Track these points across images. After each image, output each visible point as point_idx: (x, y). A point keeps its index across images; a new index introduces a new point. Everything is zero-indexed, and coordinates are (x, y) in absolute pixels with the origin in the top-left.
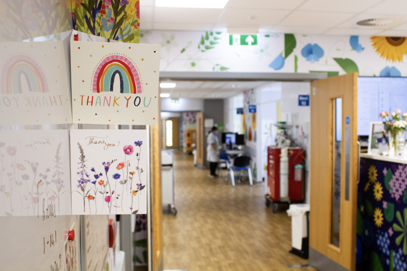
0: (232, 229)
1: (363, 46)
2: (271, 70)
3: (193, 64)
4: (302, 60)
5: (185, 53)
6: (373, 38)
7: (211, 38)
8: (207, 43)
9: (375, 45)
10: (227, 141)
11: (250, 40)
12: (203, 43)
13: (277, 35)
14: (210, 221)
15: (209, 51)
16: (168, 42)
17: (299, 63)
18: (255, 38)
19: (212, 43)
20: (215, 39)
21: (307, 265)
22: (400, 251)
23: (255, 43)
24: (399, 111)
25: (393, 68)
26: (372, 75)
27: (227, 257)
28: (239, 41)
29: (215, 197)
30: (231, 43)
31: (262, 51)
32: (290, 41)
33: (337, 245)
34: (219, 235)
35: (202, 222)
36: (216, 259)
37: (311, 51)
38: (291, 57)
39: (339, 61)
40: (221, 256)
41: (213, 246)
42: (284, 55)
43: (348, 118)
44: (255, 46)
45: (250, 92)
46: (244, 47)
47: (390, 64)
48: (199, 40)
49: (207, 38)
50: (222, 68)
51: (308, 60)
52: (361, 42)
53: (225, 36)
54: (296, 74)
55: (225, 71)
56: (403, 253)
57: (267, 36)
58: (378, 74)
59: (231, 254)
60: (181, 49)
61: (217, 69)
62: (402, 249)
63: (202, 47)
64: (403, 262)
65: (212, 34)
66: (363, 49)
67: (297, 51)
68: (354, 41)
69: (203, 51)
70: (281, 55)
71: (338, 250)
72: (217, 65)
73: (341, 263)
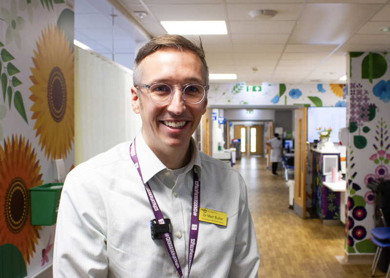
1: (325, 89)
2: (272, 104)
3: (229, 101)
4: (289, 99)
5: (225, 95)
6: (331, 85)
7: (239, 87)
8: (237, 89)
9: (332, 88)
10: (286, 146)
11: (257, 88)
12: (234, 89)
13: (275, 85)
15: (238, 94)
16: (216, 89)
17: (287, 100)
18: (260, 88)
19: (239, 90)
20: (241, 87)
23: (260, 90)
25: (343, 102)
26: (330, 105)
28: (252, 90)
30: (247, 90)
31: (267, 93)
32: (282, 88)
37: (295, 93)
38: (283, 97)
39: (311, 98)
42: (279, 95)
44: (260, 92)
46: (254, 92)
47: (342, 99)
48: (232, 88)
49: (237, 87)
50: (245, 103)
51: (293, 98)
52: (324, 87)
53: (245, 87)
54: (286, 106)
55: (246, 105)
57: (270, 85)
58: (334, 105)
60: (222, 92)
61: (242, 104)
63: (234, 92)
65: (239, 85)
66: (325, 91)
67: (287, 93)
68: (320, 87)
69: (234, 94)
70: (277, 96)
71: (300, 199)
72: (242, 101)
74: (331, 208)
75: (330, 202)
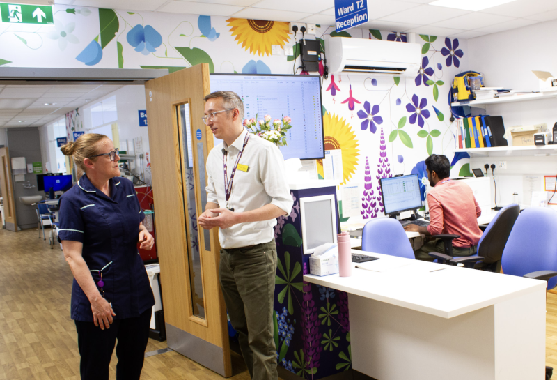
0: (55, 314)
1: (217, 31)
4: (128, 49)
6: (231, 20)
9: (233, 30)
11: (38, 14)
13: (87, 10)
14: (19, 306)
17: (125, 53)
18: (48, 12)
21: (166, 350)
22: (285, 311)
24: (268, 118)
25: (260, 62)
26: (231, 72)
27: (43, 358)
28: (20, 16)
29: (31, 269)
30: (6, 18)
31: (64, 34)
32: (108, 20)
33: (202, 316)
34: (32, 326)
35: (8, 310)
36: (25, 365)
37: (141, 37)
38: (112, 45)
39: (183, 51)
40: (35, 359)
41: (23, 345)
42: (99, 42)
43: (199, 131)
45: (75, 112)
46: (30, 26)
47: (255, 57)
51: (138, 49)
52: (214, 24)
54: (121, 69)
55: (2, 66)
56: (288, 313)
57: (71, 11)
58: (240, 71)
59: (51, 353)
62: (287, 308)
64: (289, 324)
66: (218, 35)
67: (121, 36)
68: (204, 22)
70: (95, 41)
71: (204, 322)
73: (209, 340)
74: (329, 343)
75: (324, 329)
